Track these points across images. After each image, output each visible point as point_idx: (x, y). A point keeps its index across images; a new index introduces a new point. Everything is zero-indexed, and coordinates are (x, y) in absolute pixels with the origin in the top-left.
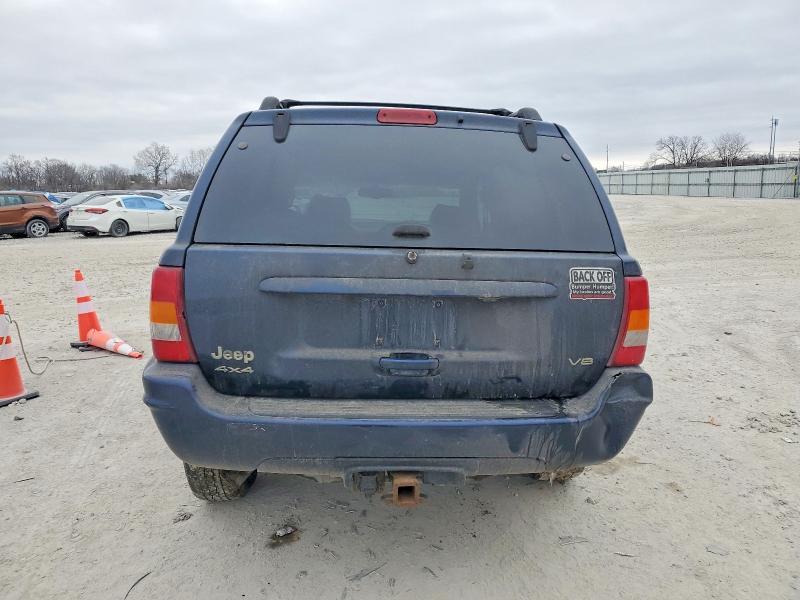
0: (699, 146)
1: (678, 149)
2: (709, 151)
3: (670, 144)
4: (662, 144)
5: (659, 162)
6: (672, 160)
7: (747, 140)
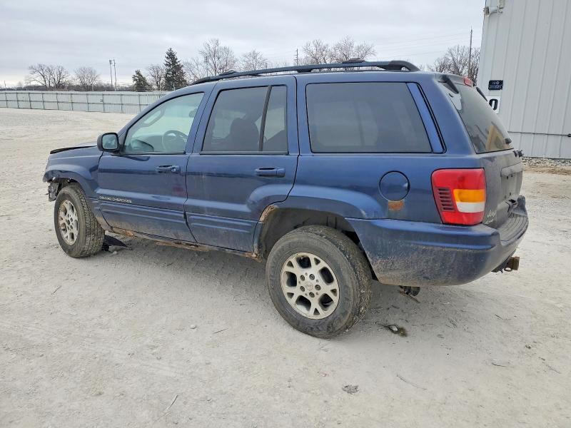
0: (63, 74)
1: (47, 75)
2: (72, 78)
3: (40, 69)
4: (33, 70)
5: (33, 83)
6: (44, 83)
7: (98, 72)
